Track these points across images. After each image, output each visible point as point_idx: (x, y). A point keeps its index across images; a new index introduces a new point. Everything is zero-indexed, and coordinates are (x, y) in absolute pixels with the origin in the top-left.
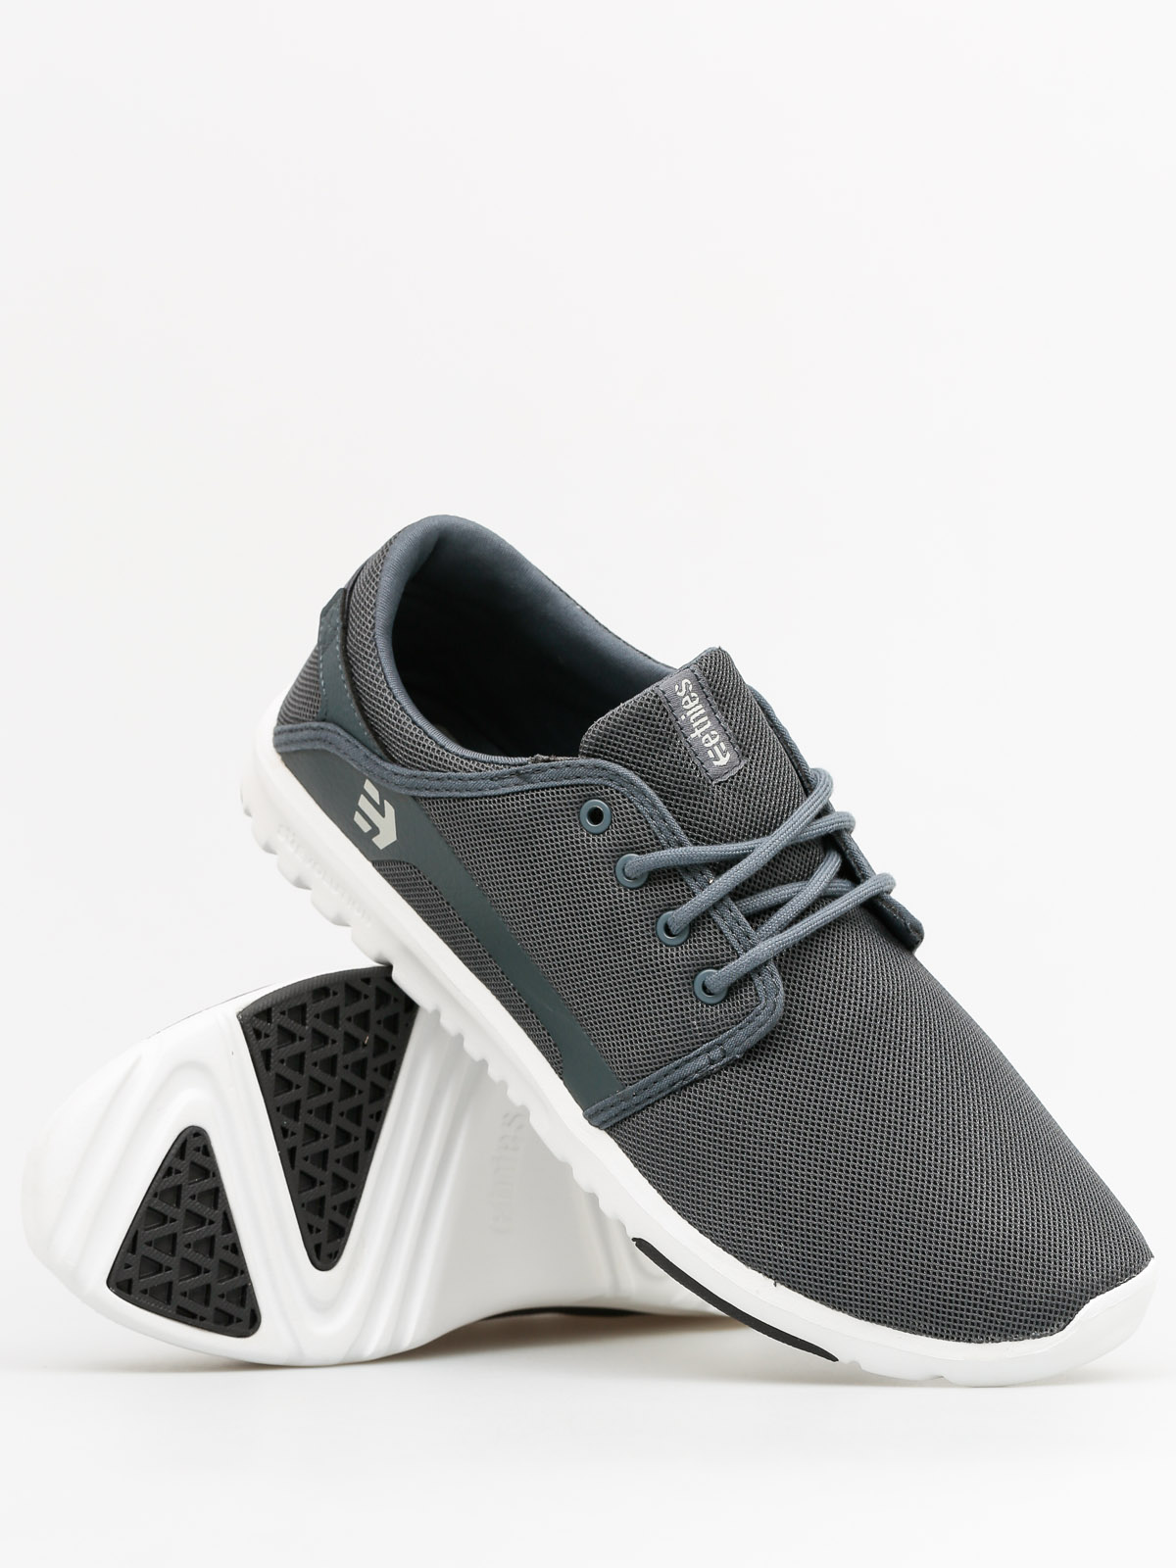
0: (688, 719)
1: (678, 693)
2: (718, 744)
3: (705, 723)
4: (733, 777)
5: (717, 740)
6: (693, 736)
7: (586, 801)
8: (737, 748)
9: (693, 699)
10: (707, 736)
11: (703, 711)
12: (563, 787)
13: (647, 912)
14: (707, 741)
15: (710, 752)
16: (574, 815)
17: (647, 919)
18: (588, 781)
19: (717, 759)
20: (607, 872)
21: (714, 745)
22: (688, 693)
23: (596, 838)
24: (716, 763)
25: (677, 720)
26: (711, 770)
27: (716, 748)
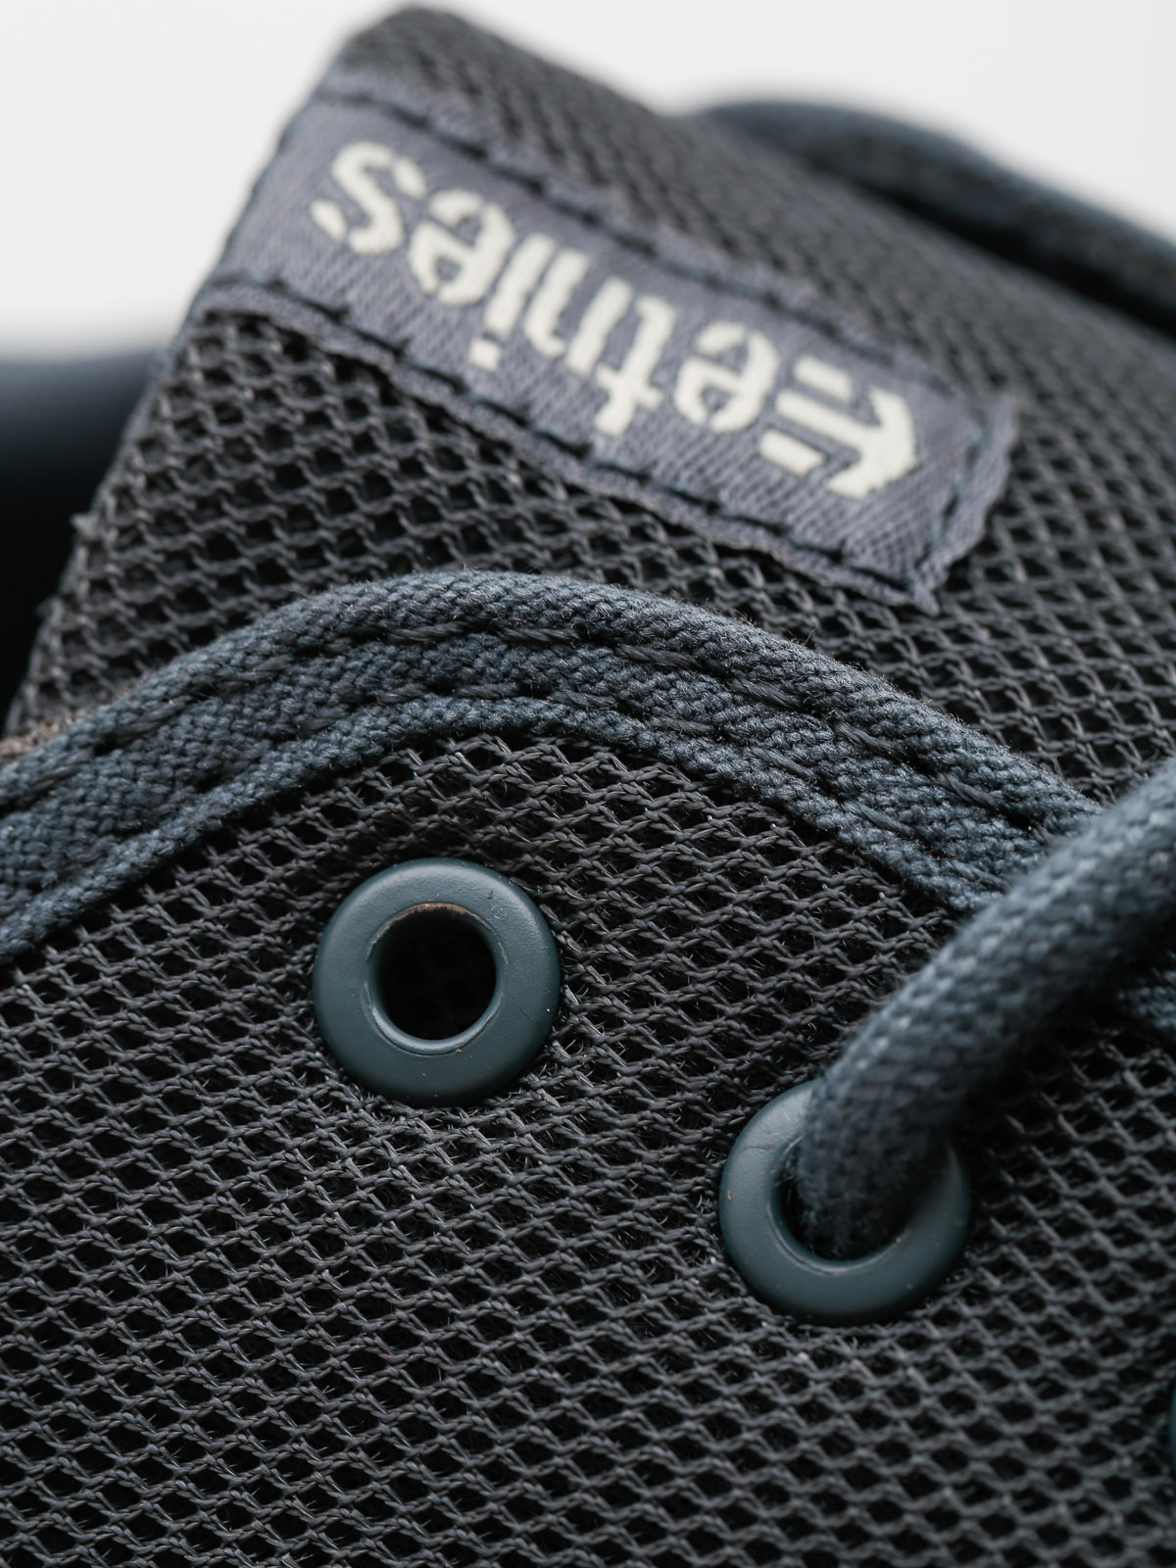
0: (517, 347)
1: (364, 242)
2: (787, 380)
3: (625, 330)
4: (1004, 507)
5: (763, 360)
6: (613, 420)
7: (324, 916)
8: (903, 356)
9: (467, 230)
10: (693, 377)
11: (571, 268)
12: (127, 893)
13: (1073, 1399)
14: (715, 399)
15: (778, 449)
16: (283, 1041)
17: (1096, 1452)
18: (281, 766)
19: (840, 458)
20: (689, 1280)
21: (769, 401)
22: (414, 215)
23: (502, 1110)
24: (853, 483)
25: (457, 386)
26: (853, 535)
27: (791, 406)
